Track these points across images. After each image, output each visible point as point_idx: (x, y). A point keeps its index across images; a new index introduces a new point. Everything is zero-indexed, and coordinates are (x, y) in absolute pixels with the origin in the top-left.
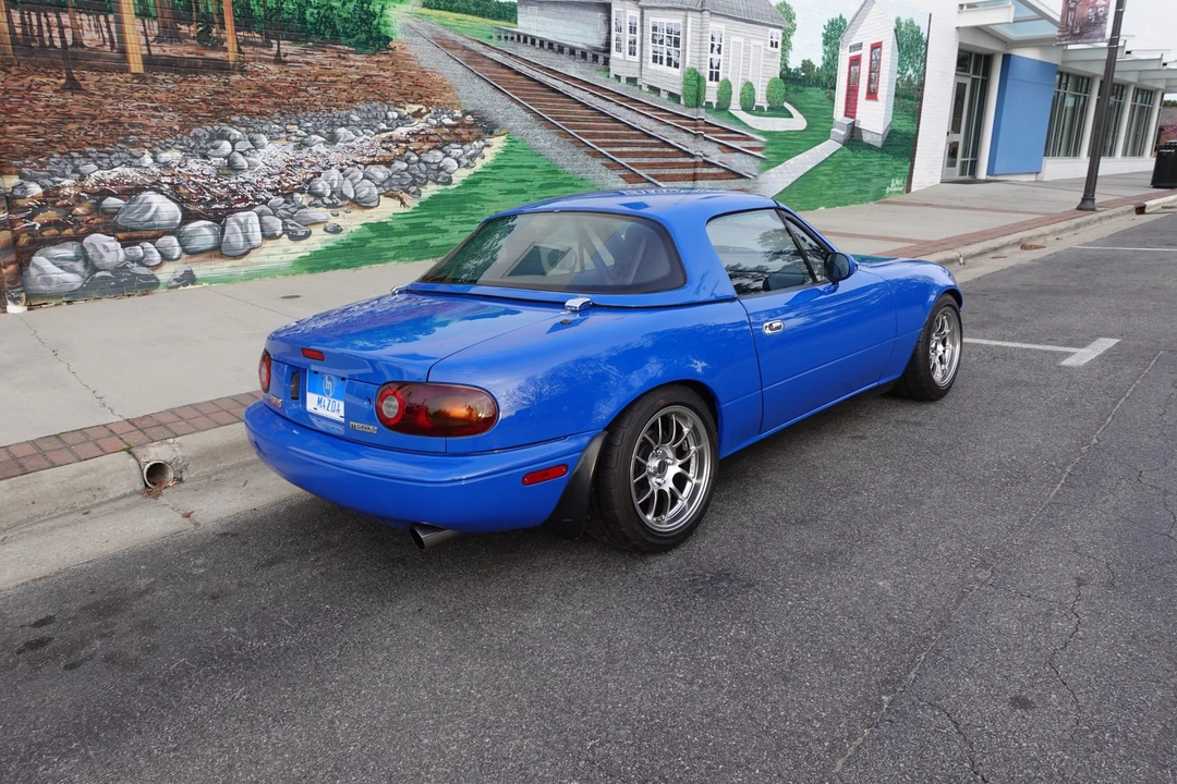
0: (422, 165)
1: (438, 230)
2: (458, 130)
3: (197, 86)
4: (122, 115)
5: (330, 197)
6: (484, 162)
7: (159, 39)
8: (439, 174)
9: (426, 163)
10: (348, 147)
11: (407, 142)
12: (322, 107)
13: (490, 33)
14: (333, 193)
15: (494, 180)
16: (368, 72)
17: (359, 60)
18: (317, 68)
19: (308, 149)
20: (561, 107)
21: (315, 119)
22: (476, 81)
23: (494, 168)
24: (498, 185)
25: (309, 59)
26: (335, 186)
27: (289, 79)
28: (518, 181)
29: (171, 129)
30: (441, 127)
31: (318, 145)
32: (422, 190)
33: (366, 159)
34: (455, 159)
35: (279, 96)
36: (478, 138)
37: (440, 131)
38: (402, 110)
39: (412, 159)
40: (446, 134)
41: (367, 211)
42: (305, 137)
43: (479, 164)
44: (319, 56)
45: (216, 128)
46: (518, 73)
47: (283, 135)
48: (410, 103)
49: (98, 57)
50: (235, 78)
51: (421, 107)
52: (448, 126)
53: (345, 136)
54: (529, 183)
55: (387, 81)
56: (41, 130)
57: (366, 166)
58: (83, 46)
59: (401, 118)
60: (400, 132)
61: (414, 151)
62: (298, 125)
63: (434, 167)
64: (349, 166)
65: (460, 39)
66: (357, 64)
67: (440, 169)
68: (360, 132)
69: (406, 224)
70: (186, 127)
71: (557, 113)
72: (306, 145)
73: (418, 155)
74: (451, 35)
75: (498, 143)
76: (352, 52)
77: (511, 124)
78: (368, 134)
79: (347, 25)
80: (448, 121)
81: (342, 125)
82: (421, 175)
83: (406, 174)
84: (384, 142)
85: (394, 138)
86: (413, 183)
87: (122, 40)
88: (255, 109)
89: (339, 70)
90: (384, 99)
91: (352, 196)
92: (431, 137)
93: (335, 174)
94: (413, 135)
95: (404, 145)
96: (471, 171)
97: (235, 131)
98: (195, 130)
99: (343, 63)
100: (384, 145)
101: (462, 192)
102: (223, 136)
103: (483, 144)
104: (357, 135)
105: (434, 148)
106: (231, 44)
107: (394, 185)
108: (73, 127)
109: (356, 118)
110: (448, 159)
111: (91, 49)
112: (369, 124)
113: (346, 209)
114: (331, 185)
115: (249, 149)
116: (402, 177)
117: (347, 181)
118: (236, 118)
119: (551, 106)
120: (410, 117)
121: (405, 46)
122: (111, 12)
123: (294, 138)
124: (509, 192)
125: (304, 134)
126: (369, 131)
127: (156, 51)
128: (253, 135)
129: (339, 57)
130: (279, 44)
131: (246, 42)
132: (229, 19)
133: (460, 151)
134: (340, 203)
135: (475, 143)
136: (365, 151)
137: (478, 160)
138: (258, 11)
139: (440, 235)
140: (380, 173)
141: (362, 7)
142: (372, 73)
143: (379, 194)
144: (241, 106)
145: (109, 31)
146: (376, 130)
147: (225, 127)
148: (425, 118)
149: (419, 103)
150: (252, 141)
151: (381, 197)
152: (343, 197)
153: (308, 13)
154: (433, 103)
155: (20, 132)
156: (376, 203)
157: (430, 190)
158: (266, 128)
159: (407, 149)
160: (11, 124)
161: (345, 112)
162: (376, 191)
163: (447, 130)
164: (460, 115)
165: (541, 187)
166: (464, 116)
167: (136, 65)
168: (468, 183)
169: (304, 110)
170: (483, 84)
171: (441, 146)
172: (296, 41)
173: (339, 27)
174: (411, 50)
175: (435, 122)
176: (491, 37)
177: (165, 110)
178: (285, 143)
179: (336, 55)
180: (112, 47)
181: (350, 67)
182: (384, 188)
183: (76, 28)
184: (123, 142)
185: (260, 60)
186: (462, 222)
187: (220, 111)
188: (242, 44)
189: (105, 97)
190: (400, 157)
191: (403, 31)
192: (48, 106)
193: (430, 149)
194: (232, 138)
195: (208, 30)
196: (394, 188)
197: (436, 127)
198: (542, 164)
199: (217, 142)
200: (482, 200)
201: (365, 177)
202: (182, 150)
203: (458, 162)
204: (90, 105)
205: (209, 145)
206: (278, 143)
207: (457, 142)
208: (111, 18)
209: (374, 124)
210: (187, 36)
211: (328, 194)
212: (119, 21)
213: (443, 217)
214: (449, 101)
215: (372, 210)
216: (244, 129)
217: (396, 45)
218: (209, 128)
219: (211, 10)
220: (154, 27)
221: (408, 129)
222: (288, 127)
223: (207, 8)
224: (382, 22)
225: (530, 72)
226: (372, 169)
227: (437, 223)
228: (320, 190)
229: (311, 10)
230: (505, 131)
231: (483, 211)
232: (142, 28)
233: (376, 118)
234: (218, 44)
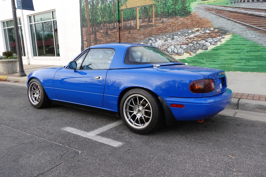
0: (198, 45)
1: (202, 63)
2: (211, 34)
3: (147, 30)
4: (135, 37)
5: (171, 52)
6: (221, 43)
7: (142, 22)
8: (204, 47)
9: (199, 44)
10: (177, 41)
11: (194, 38)
12: (171, 32)
13: (227, 2)
14: (172, 51)
15: (225, 49)
16: (184, 21)
17: (181, 19)
18: (171, 23)
19: (167, 41)
20: (263, 22)
21: (169, 34)
22: (220, 18)
23: (226, 45)
24: (227, 51)
25: (169, 21)
26: (172, 50)
27: (164, 26)
28: (236, 49)
29: (142, 39)
30: (205, 34)
31: (169, 40)
32: (197, 51)
33: (181, 43)
34: (209, 42)
35: (162, 30)
36: (219, 36)
37: (205, 35)
38: (193, 30)
39: (195, 43)
40: (207, 35)
41: (180, 56)
42: (167, 39)
43: (219, 44)
44: (172, 20)
45: (149, 38)
46: (240, 13)
47: (162, 39)
48: (195, 28)
49: (133, 27)
50: (153, 28)
51: (199, 28)
52: (208, 33)
53: (176, 38)
54: (242, 50)
55: (189, 23)
56: (125, 40)
57: (181, 45)
58: (131, 26)
59: (192, 32)
60: (192, 36)
61: (195, 41)
62: (165, 36)
63: (202, 45)
64: (176, 45)
65: (215, 7)
66: (181, 20)
67: (203, 46)
68: (180, 37)
69: (191, 60)
70: (144, 38)
71: (259, 24)
72: (167, 40)
73: (197, 42)
74: (211, 7)
75: (228, 37)
76: (180, 17)
77: (235, 30)
78: (182, 37)
79: (179, 11)
80: (208, 32)
81: (175, 35)
82: (197, 47)
83: (192, 47)
84: (186, 39)
85: (190, 38)
86: (194, 49)
87: (137, 24)
88: (157, 34)
89: (176, 22)
90: (187, 28)
91: (176, 52)
92: (202, 37)
93: (173, 47)
94: (196, 36)
95: (192, 39)
96: (215, 46)
97: (153, 38)
98: (146, 39)
99: (177, 20)
100: (186, 40)
101: (212, 52)
102: (150, 39)
103: (221, 37)
104: (179, 37)
105: (203, 40)
106: (153, 21)
107: (188, 50)
108: (129, 39)
109: (179, 33)
110: (207, 42)
111: (132, 26)
112: (182, 34)
113: (174, 55)
114: (171, 49)
115: (155, 42)
116: (191, 48)
117: (176, 49)
118: (153, 36)
119: (257, 22)
120: (195, 32)
121: (195, 13)
122: (135, 19)
123: (164, 39)
124: (232, 53)
125: (167, 38)
126: (182, 36)
127: (141, 25)
128: (156, 39)
129: (177, 19)
130: (163, 19)
131: (156, 20)
132: (154, 16)
133: (212, 40)
134: (173, 54)
135: (218, 37)
136: (181, 41)
137: (218, 42)
138: (159, 13)
139: (202, 64)
140: (184, 47)
141: (184, 6)
142: (185, 21)
143: (184, 52)
144: (154, 33)
145: (135, 23)
146: (184, 36)
147: (151, 38)
148: (200, 31)
149: (198, 28)
150: (155, 40)
151: (184, 53)
152: (174, 52)
153: (170, 11)
154: (203, 27)
155: (123, 41)
156: (182, 54)
157: (200, 51)
158: (159, 37)
159: (193, 40)
160: (122, 39)
161: (177, 32)
162: (183, 51)
163: (207, 34)
164: (213, 30)
165: (248, 52)
166: (214, 30)
167: (138, 28)
168: (213, 50)
169: (167, 32)
170: (223, 19)
171: (205, 39)
172: (166, 18)
173: (177, 12)
174: (197, 14)
175: (203, 32)
176: (228, 4)
177: (142, 35)
178: (162, 40)
179: (176, 19)
180: (135, 25)
181: (179, 21)
182: (185, 50)
183: (131, 23)
184: (135, 42)
185: (159, 23)
186: (210, 61)
187: (150, 35)
188: (155, 21)
189: (133, 34)
190: (191, 43)
191: (195, 9)
192: (126, 36)
193: (201, 40)
194: (152, 40)
195: (150, 19)
196: (188, 51)
197: (204, 34)
198: (249, 43)
199: (149, 41)
200: (219, 55)
201: (180, 48)
202: (143, 43)
203: (211, 44)
204: (131, 36)
205: (148, 41)
206: (161, 40)
207: (211, 38)
208: (135, 20)
209: (184, 34)
210: (146, 21)
211: (171, 51)
212: (136, 21)
213: (203, 59)
214: (209, 26)
215: (181, 56)
216: (154, 38)
217: (192, 13)
218: (148, 38)
219: (151, 15)
220: (141, 20)
221: (194, 35)
222: (163, 37)
223: (150, 15)
224: (189, 8)
225: (246, 12)
226: (182, 46)
227: (202, 61)
228: (169, 51)
229: (171, 10)
230: (231, 33)
231: (219, 58)
232: (139, 21)
233: (185, 33)
234: (151, 22)
